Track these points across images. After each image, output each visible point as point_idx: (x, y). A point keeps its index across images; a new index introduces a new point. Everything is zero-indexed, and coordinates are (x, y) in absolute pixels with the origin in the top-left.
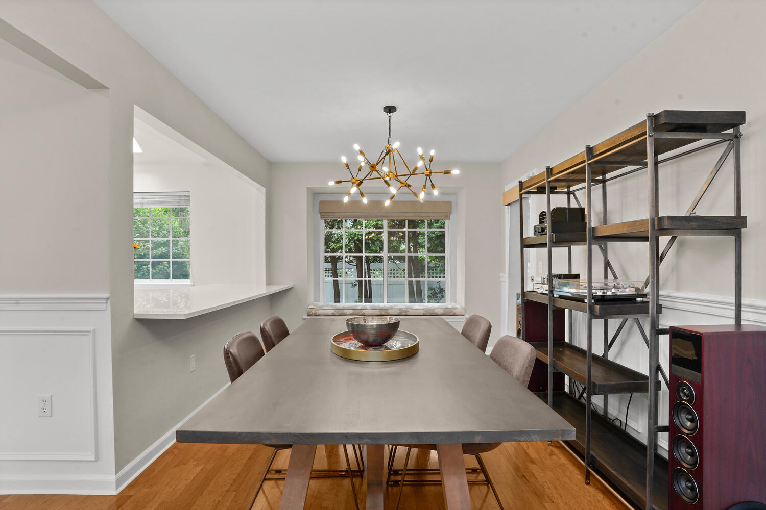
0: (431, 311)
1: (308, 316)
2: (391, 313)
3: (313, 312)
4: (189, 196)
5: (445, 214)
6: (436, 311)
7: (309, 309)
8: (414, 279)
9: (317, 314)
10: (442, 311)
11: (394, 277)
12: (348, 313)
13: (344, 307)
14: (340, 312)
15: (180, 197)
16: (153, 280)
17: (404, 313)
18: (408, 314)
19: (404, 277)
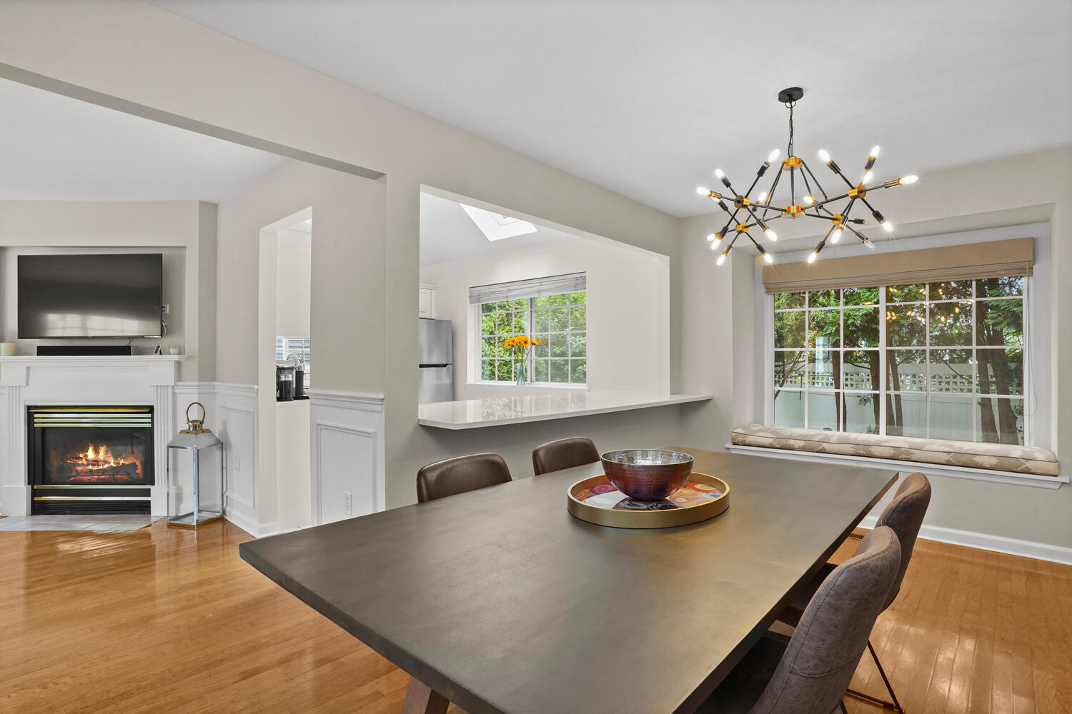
0: (965, 459)
1: (734, 444)
2: (877, 454)
3: (740, 439)
4: (585, 278)
5: (1017, 266)
6: (978, 459)
7: (734, 434)
8: (994, 396)
9: (746, 442)
10: (994, 461)
11: (947, 390)
12: (797, 446)
13: (800, 435)
14: (783, 442)
15: (577, 279)
16: (552, 383)
17: (904, 457)
18: (912, 459)
19: (970, 391)
